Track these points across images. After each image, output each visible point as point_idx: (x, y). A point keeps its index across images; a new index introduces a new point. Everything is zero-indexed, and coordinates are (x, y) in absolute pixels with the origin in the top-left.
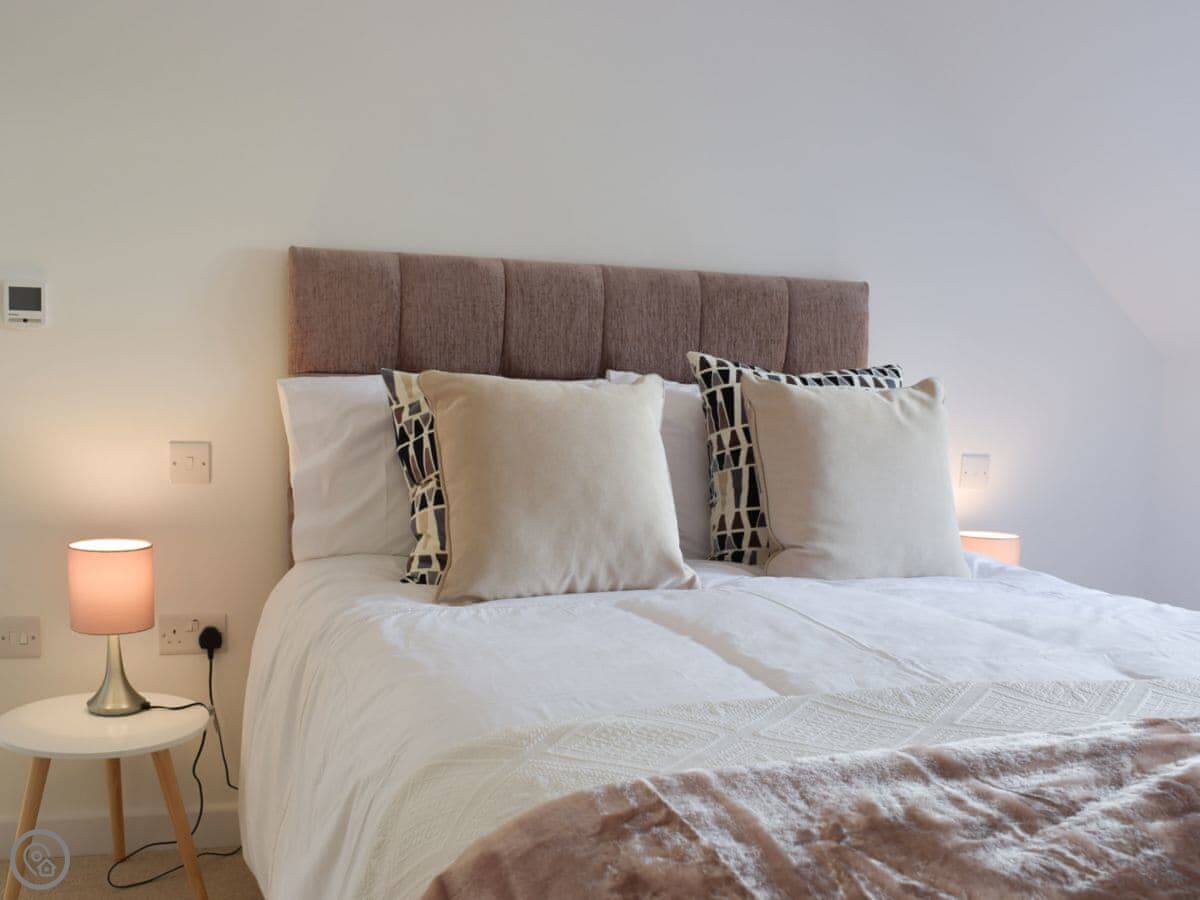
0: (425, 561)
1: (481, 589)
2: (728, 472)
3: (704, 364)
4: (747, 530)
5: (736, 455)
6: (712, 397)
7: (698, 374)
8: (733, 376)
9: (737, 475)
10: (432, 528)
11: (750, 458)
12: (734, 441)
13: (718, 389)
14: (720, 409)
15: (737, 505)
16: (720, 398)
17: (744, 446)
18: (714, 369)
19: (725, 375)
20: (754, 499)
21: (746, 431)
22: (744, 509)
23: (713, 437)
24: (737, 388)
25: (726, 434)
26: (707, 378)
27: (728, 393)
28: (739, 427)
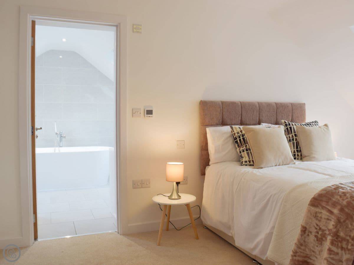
0: (246, 162)
1: (262, 166)
2: (292, 142)
3: (285, 122)
4: (296, 153)
5: (293, 139)
6: (287, 129)
7: (284, 124)
8: (291, 125)
9: (293, 143)
10: (246, 156)
11: (296, 140)
12: (292, 136)
13: (289, 127)
14: (288, 131)
15: (294, 149)
16: (289, 129)
17: (295, 138)
18: (287, 123)
19: (289, 124)
20: (297, 148)
21: (295, 135)
22: (295, 150)
23: (288, 136)
24: (292, 126)
25: (291, 136)
26: (286, 125)
27: (291, 128)
28: (293, 134)
